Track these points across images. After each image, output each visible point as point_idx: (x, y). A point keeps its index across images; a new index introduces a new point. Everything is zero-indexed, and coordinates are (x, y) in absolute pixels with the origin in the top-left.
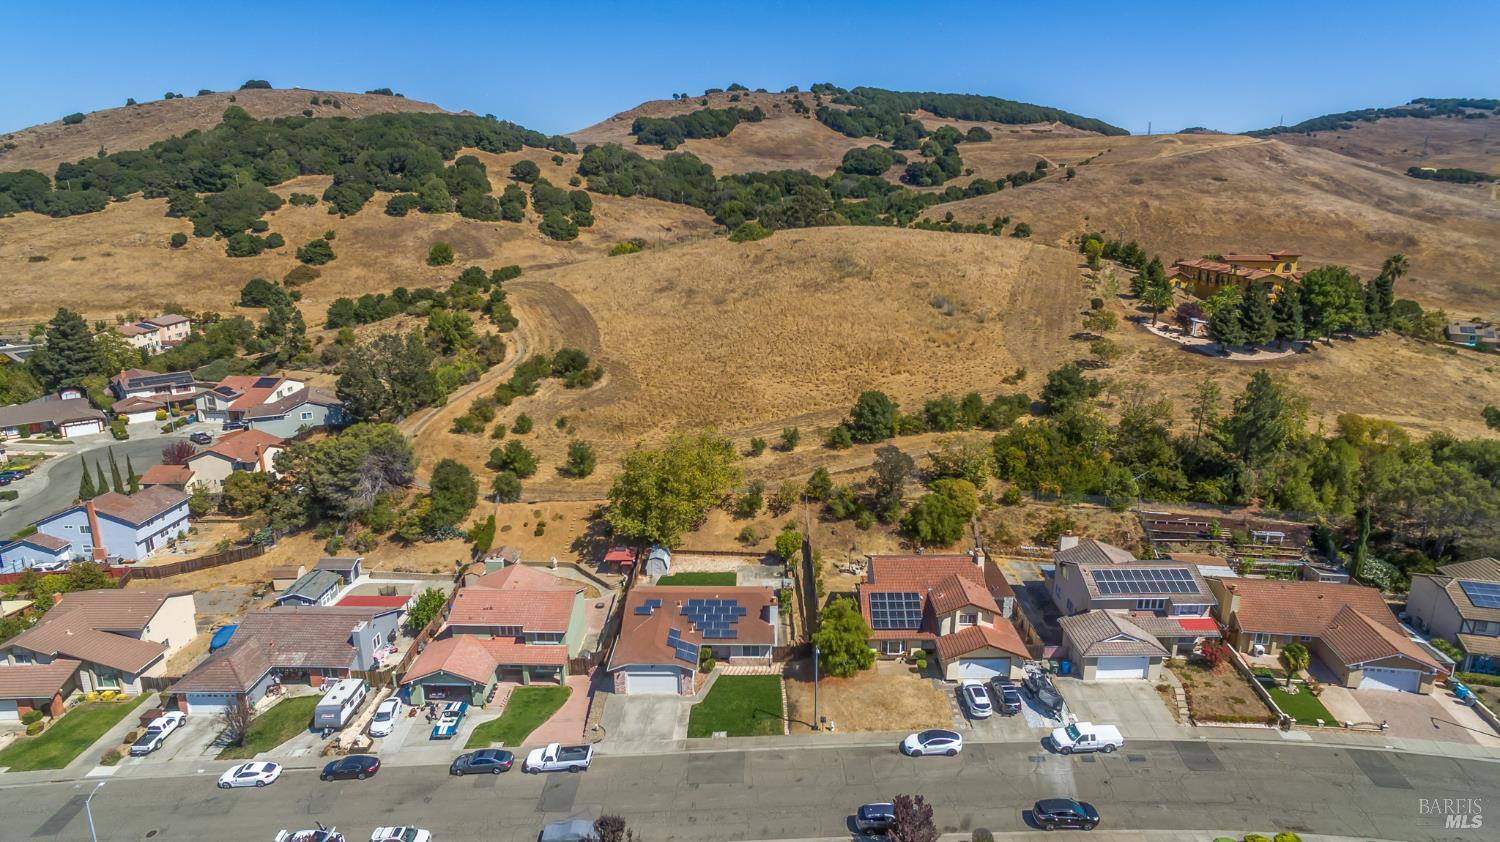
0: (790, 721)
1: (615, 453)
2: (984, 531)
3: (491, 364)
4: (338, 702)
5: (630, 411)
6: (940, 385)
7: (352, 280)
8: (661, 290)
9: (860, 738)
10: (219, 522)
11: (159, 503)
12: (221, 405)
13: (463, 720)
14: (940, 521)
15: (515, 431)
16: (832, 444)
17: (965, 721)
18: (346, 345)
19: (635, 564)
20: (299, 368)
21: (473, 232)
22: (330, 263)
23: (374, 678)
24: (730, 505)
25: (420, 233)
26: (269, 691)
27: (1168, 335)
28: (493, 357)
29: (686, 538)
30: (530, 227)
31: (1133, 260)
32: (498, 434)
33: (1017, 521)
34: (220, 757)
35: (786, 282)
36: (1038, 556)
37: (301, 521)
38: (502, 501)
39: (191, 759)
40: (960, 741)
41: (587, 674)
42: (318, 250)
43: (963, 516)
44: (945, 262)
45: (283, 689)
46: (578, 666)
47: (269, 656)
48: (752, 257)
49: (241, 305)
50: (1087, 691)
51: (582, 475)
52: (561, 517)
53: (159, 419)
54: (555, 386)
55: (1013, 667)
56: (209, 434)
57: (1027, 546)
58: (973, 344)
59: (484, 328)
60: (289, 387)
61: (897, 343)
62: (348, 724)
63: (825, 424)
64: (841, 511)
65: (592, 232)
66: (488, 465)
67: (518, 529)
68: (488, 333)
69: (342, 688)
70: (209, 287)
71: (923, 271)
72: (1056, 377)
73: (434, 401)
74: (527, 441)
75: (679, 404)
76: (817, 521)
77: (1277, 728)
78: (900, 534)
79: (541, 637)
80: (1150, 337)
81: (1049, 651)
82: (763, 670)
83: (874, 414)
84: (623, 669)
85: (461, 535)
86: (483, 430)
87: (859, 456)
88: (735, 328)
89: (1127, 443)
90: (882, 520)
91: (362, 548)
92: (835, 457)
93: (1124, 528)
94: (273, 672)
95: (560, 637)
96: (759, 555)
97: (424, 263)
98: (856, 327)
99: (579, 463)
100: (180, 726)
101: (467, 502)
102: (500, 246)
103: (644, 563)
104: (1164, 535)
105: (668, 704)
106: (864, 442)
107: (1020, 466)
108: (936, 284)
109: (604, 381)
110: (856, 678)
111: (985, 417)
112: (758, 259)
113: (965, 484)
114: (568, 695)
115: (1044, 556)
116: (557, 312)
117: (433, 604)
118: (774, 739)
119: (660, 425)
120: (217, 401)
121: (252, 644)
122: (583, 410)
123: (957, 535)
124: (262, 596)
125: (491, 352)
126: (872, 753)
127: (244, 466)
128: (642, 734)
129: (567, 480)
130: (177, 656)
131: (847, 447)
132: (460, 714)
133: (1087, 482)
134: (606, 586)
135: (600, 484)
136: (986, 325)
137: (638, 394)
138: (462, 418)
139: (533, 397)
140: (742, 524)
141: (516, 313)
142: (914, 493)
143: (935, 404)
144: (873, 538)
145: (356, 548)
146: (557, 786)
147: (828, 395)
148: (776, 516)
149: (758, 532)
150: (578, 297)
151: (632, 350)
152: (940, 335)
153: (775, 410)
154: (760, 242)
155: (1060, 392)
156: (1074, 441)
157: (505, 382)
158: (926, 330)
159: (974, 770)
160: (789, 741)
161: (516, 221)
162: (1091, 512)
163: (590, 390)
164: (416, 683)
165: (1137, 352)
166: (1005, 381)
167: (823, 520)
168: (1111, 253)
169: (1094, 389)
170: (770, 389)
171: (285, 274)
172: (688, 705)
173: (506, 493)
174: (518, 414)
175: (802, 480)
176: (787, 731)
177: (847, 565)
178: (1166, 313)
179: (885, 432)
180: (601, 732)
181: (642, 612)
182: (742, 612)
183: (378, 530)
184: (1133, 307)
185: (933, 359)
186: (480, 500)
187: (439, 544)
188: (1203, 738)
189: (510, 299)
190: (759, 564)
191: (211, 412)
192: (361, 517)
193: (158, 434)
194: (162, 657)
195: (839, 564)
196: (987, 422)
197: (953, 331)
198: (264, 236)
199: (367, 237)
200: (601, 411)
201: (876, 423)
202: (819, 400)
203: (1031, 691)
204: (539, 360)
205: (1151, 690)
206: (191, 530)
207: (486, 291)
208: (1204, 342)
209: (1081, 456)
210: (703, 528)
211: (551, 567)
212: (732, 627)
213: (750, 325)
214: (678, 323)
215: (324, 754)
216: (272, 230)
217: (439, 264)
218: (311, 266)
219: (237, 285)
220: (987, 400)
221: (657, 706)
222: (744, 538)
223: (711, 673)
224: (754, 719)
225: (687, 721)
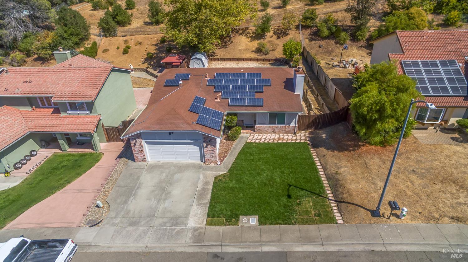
0: (339, 202)
19: (182, 63)
24: (248, 32)
29: (220, 53)
38: (104, 36)
46: (114, 134)
51: (157, 23)
52: (140, 44)
64: (326, 32)
67: (113, 51)
76: (307, 40)
79: (74, 106)
82: (289, 137)
84: (139, 136)
90: (354, 38)
95: (90, 106)
96: (270, 60)
105: (189, 175)
106: (331, 1)
114: (97, 161)
118: (325, 230)
129: (149, 27)
140: (256, 44)
142: (374, 24)
148: (279, 38)
149: (268, 47)
167: (311, 40)
172: (211, 175)
173: (107, 30)
176: (338, 216)
181: (171, 84)
182: (267, 83)
183: (28, 54)
186: (92, 36)
195: (330, 62)
210: (230, 46)
212: (257, 96)
221: (177, 176)
222: (259, 51)
223: (237, 141)
224: (289, 196)
225: (209, 196)
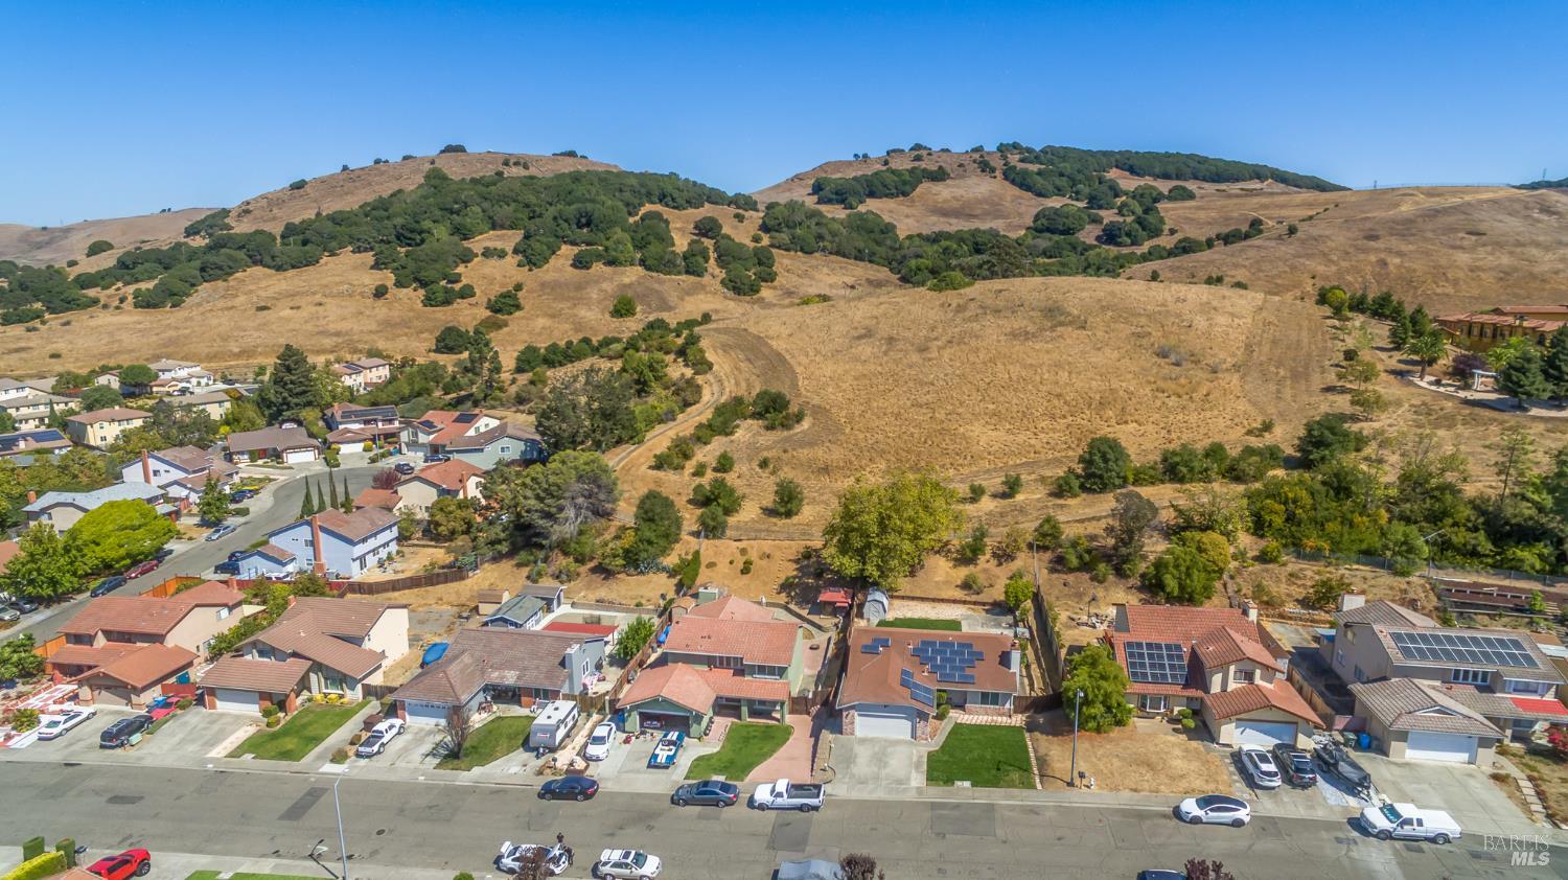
0: (1042, 776)
1: (822, 494)
2: (1239, 591)
3: (687, 404)
4: (553, 721)
5: (836, 455)
6: (1174, 436)
7: (537, 330)
8: (860, 337)
9: (1124, 799)
10: (424, 546)
11: (373, 523)
12: (423, 438)
13: (681, 750)
14: (1188, 575)
15: (715, 470)
16: (1059, 493)
17: (1249, 789)
18: (540, 386)
19: (851, 606)
20: (493, 407)
21: (656, 286)
22: (518, 314)
23: (587, 703)
24: (949, 551)
25: (605, 286)
26: (481, 708)
27: (1442, 389)
28: (690, 399)
29: (904, 584)
30: (713, 282)
31: (1388, 313)
32: (699, 472)
33: (1278, 580)
34: (438, 766)
35: (992, 332)
36: (1307, 620)
37: (504, 548)
38: (707, 537)
39: (411, 766)
40: (1248, 810)
41: (808, 713)
42: (508, 300)
43: (1215, 572)
44: (1168, 311)
45: (495, 708)
46: (799, 704)
47: (483, 672)
48: (954, 305)
49: (436, 351)
50: (1396, 771)
51: (789, 514)
52: (768, 557)
53: (365, 450)
54: (755, 427)
55: (1300, 735)
56: (412, 465)
57: (1291, 608)
58: (1208, 395)
59: (677, 371)
60: (486, 423)
61: (1121, 393)
62: (561, 746)
63: (1048, 473)
64: (1074, 561)
65: (775, 288)
66: (690, 502)
67: (723, 567)
68: (683, 375)
69: (556, 709)
70: (406, 335)
71: (1143, 321)
72: (1316, 427)
73: (632, 438)
74: (730, 478)
75: (887, 448)
76: (1046, 572)
78: (1140, 589)
79: (762, 670)
80: (1421, 391)
81: (1341, 721)
82: (1003, 720)
83: (1106, 460)
84: (853, 707)
85: (664, 569)
86: (683, 468)
87: (1089, 506)
88: (942, 375)
89: (1408, 500)
90: (1120, 573)
91: (564, 577)
92: (1062, 506)
93: (1412, 595)
94: (485, 689)
95: (781, 672)
96: (984, 604)
97: (607, 316)
98: (1074, 375)
99: (786, 503)
100: (399, 733)
101: (671, 537)
102: (682, 300)
103: (861, 606)
105: (901, 749)
106: (1094, 491)
107: (1278, 521)
108: (1159, 334)
109: (806, 424)
110: (1112, 735)
111: (1232, 469)
112: (960, 309)
113: (1215, 536)
114: (790, 734)
116: (752, 357)
117: (643, 633)
118: (1026, 792)
119: (868, 469)
120: (420, 434)
121: (466, 659)
122: (785, 451)
123: (1208, 593)
124: (467, 618)
125: (686, 395)
126: (1142, 816)
127: (448, 492)
128: (877, 778)
129: (774, 520)
130: (392, 668)
131: (1075, 496)
132: (678, 744)
133: (1361, 541)
134: (820, 628)
135: (807, 525)
136: (1220, 375)
137: (842, 438)
138: (662, 454)
139: (733, 438)
140: (963, 572)
141: (710, 356)
142: (1155, 547)
143: (1174, 453)
144: (1111, 593)
145: (558, 577)
146: (788, 824)
147: (1048, 443)
148: (1000, 564)
149: (982, 580)
150: (774, 343)
151: (832, 396)
152: (1171, 385)
153: (992, 457)
154: (962, 291)
155: (1320, 443)
156: (1342, 496)
157: (705, 421)
158: (1153, 380)
159: (1266, 845)
160: (1041, 796)
161: (699, 276)
162: (1369, 575)
163: (792, 432)
164: (634, 708)
165: (1407, 405)
166: (1249, 433)
167: (1053, 571)
168: (1358, 306)
169: (1360, 442)
170: (983, 435)
171: (475, 323)
172: (924, 751)
173: (711, 530)
174: (718, 453)
175: (1029, 527)
176: (1039, 786)
177: (1085, 618)
178: (1435, 366)
179: (1117, 482)
180: (830, 772)
181: (870, 650)
182: (980, 656)
183: (580, 560)
184: (1393, 360)
185: (1163, 409)
186: (684, 536)
187: (642, 578)
189: (704, 343)
190: (984, 614)
191: (413, 445)
192: (563, 547)
193: (364, 463)
194: (379, 667)
195: (1074, 616)
196: (1234, 474)
197: (1183, 381)
198: (457, 287)
199: (552, 289)
200: (804, 453)
201: (1109, 470)
202: (1038, 448)
203: (1326, 764)
204: (738, 401)
205: (1483, 778)
206: (398, 552)
207: (678, 336)
208: (1493, 396)
209: (1353, 512)
210: (921, 574)
211: (760, 605)
212: (968, 672)
213: (958, 372)
214: (879, 369)
215: (540, 773)
216: (464, 281)
217: (621, 316)
218: (499, 316)
219: (431, 332)
220: (1234, 452)
221: (889, 750)
222: (966, 585)
223: (946, 721)
224: (1000, 771)
225: (925, 767)
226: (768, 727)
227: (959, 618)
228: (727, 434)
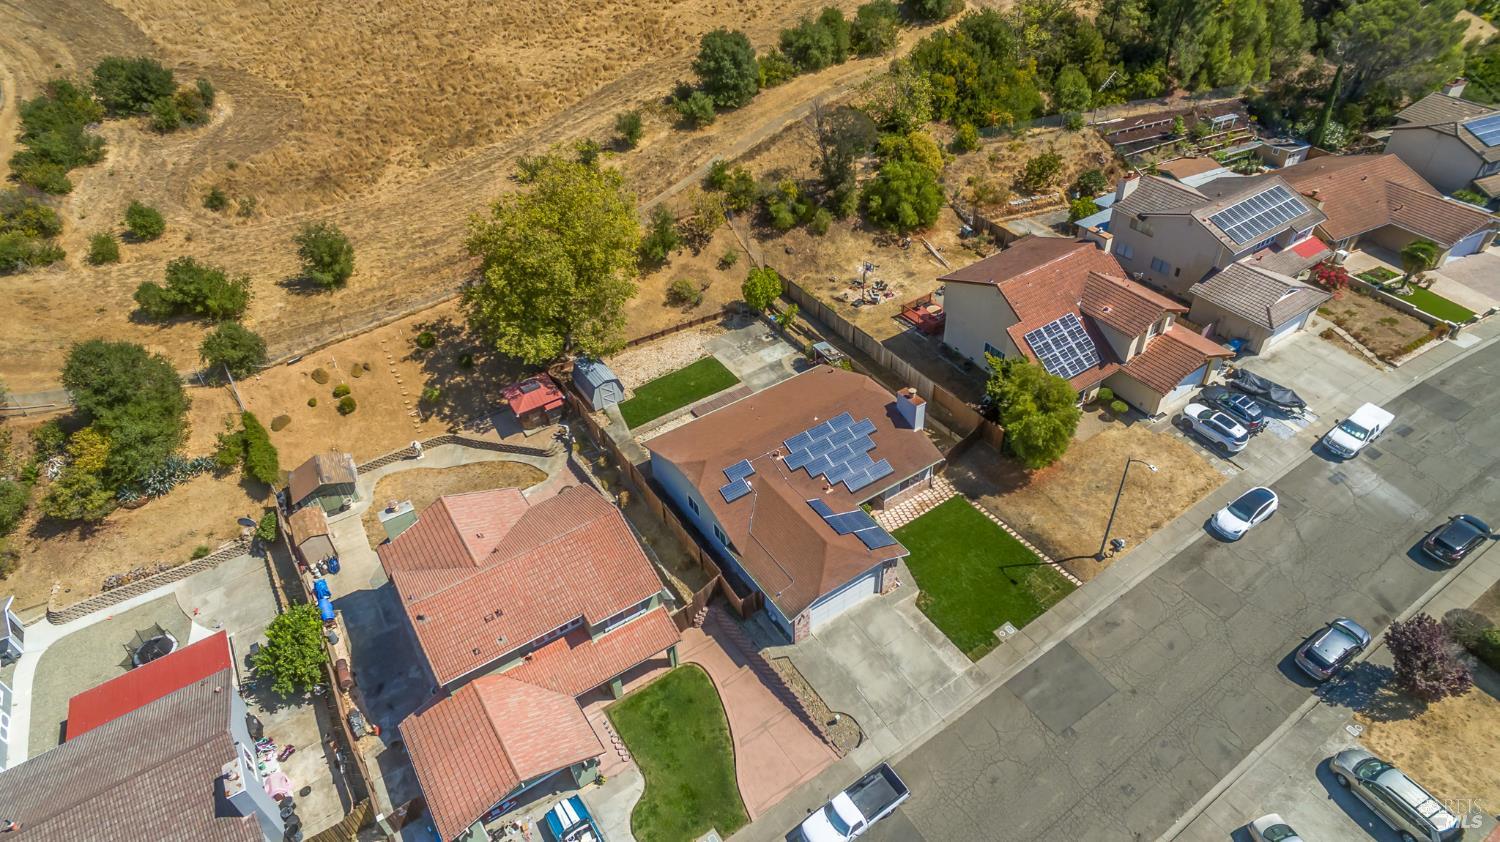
0: (1060, 562)
5: (322, 148)
9: (1160, 545)
15: (133, 239)
16: (690, 122)
17: (1223, 463)
19: (571, 401)
32: (101, 254)
33: (984, 170)
36: (1034, 208)
38: (236, 377)
41: (693, 624)
50: (1278, 368)
51: (339, 280)
52: (366, 368)
54: (134, 133)
55: (1212, 372)
57: (1011, 200)
63: (647, 95)
64: (787, 217)
67: (302, 417)
74: (179, 246)
75: (393, 115)
76: (755, 241)
77: (1446, 338)
78: (865, 227)
82: (929, 497)
84: (810, 607)
85: (197, 467)
86: (62, 255)
87: (738, 131)
92: (708, 141)
93: (1091, 150)
96: (715, 317)
101: (173, 405)
104: (1136, 146)
105: (883, 620)
106: (731, 108)
107: (952, 96)
109: (224, 108)
110: (1065, 461)
111: (856, 40)
113: (925, 137)
114: (708, 677)
115: (1037, 207)
118: (1073, 599)
122: (230, 166)
126: (1196, 560)
128: (907, 689)
129: (318, 298)
131: (711, 121)
132: (584, 815)
133: (1027, 100)
134: (540, 453)
135: (379, 284)
137: (307, 115)
140: (659, 281)
147: (610, 50)
148: (697, 253)
149: (690, 282)
151: (226, 43)
153: (555, 90)
157: (15, 143)
160: (1093, 594)
162: (1052, 136)
163: (211, 127)
167: (761, 238)
170: (516, 58)
172: (906, 603)
174: (107, 205)
176: (1073, 580)
181: (736, 493)
182: (868, 429)
186: (193, 392)
187: (163, 501)
188: (1418, 380)
190: (727, 332)
195: (839, 294)
196: (864, 46)
202: (604, 61)
205: (1318, 340)
209: (1011, 67)
211: (410, 455)
220: (849, 15)
222: (676, 298)
224: (1014, 582)
225: (937, 631)
226: (663, 684)
227: (707, 352)
228: (91, 162)
